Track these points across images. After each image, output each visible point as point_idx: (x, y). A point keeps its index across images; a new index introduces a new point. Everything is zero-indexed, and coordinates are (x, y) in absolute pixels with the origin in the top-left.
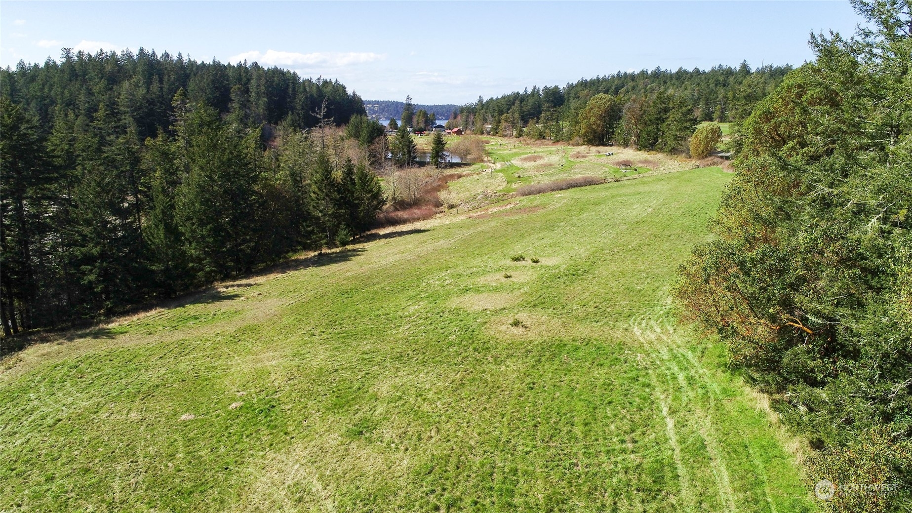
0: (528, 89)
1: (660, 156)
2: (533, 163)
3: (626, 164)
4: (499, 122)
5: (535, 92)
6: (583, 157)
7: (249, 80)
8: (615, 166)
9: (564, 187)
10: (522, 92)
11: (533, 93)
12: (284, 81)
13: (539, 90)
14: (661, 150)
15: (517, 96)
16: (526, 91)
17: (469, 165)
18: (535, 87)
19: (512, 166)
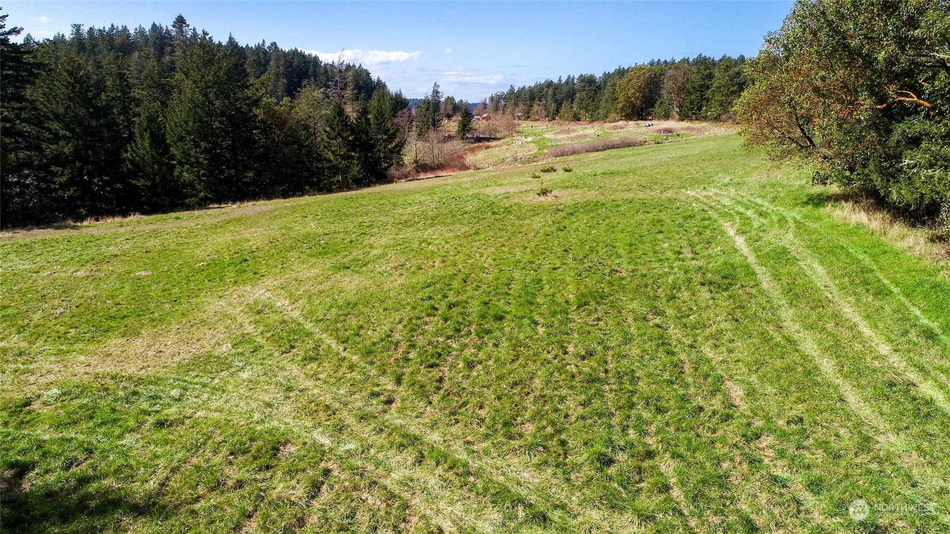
0: (562, 79)
1: (704, 124)
2: (566, 135)
3: (669, 131)
4: (531, 106)
5: (570, 81)
6: (621, 128)
7: (267, 62)
8: (656, 134)
9: (600, 148)
10: (556, 81)
11: (567, 82)
12: (305, 63)
13: (573, 79)
14: (705, 118)
15: (549, 84)
16: (560, 80)
17: (499, 139)
18: (569, 76)
19: (544, 139)
